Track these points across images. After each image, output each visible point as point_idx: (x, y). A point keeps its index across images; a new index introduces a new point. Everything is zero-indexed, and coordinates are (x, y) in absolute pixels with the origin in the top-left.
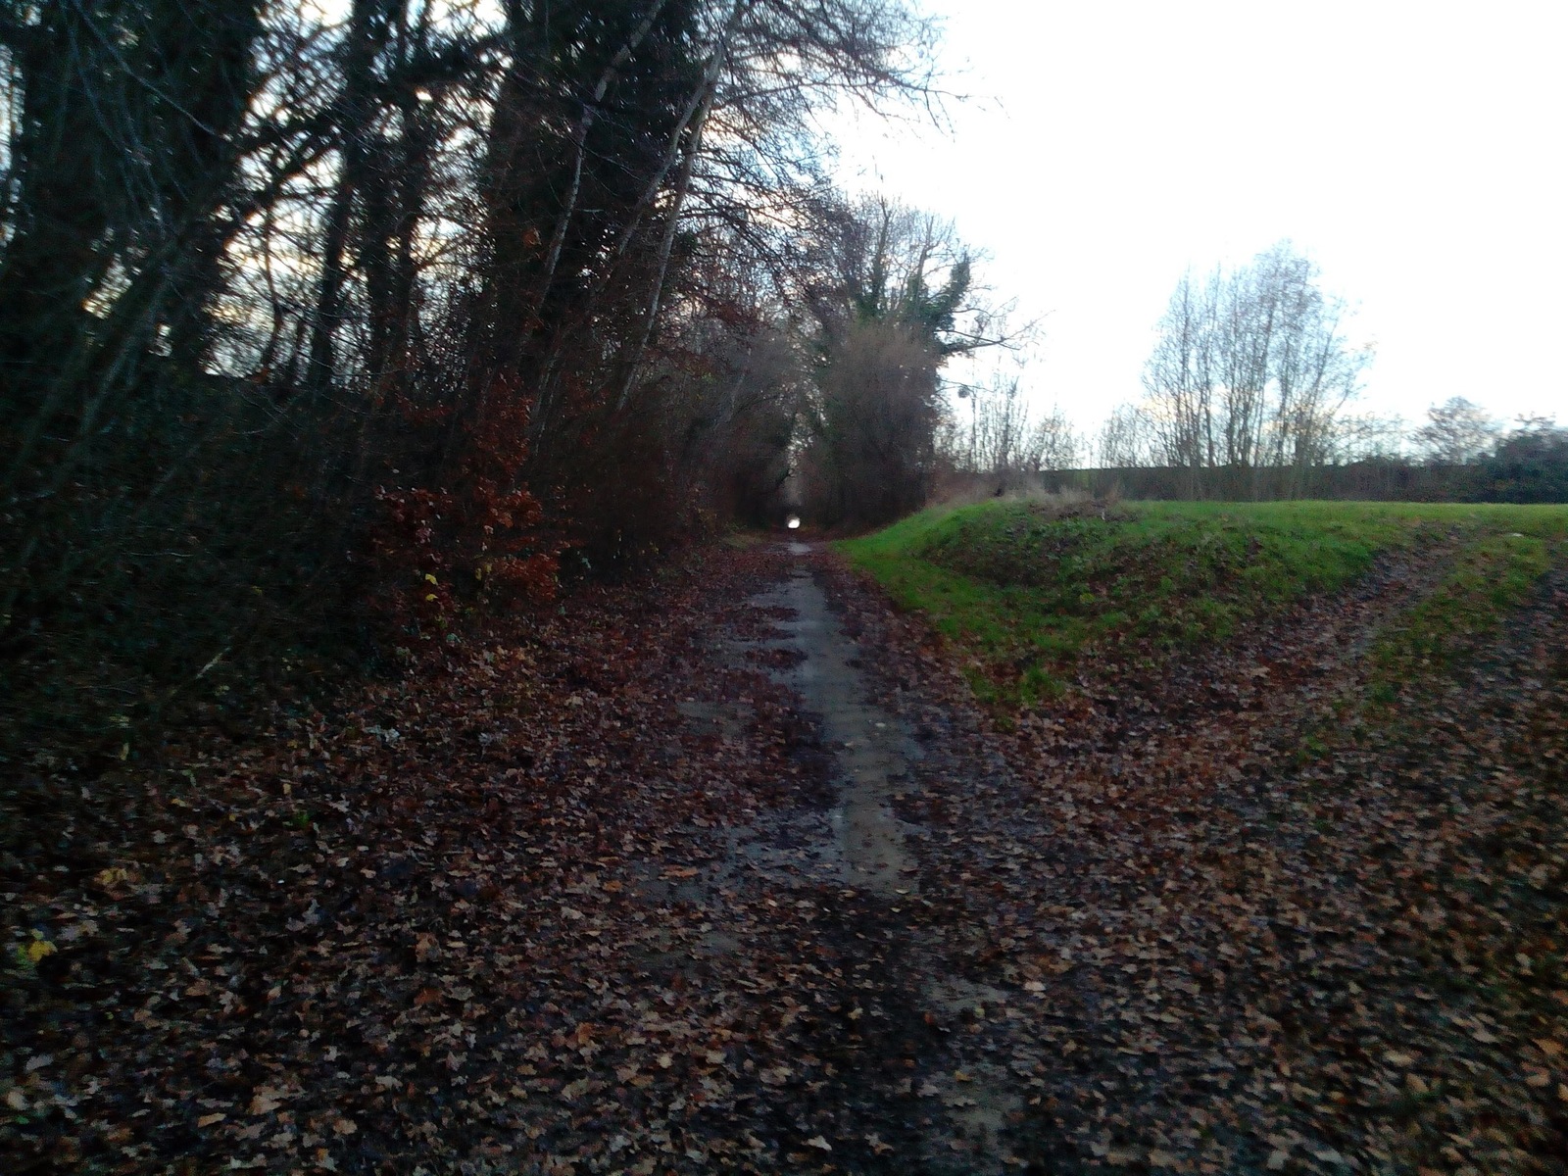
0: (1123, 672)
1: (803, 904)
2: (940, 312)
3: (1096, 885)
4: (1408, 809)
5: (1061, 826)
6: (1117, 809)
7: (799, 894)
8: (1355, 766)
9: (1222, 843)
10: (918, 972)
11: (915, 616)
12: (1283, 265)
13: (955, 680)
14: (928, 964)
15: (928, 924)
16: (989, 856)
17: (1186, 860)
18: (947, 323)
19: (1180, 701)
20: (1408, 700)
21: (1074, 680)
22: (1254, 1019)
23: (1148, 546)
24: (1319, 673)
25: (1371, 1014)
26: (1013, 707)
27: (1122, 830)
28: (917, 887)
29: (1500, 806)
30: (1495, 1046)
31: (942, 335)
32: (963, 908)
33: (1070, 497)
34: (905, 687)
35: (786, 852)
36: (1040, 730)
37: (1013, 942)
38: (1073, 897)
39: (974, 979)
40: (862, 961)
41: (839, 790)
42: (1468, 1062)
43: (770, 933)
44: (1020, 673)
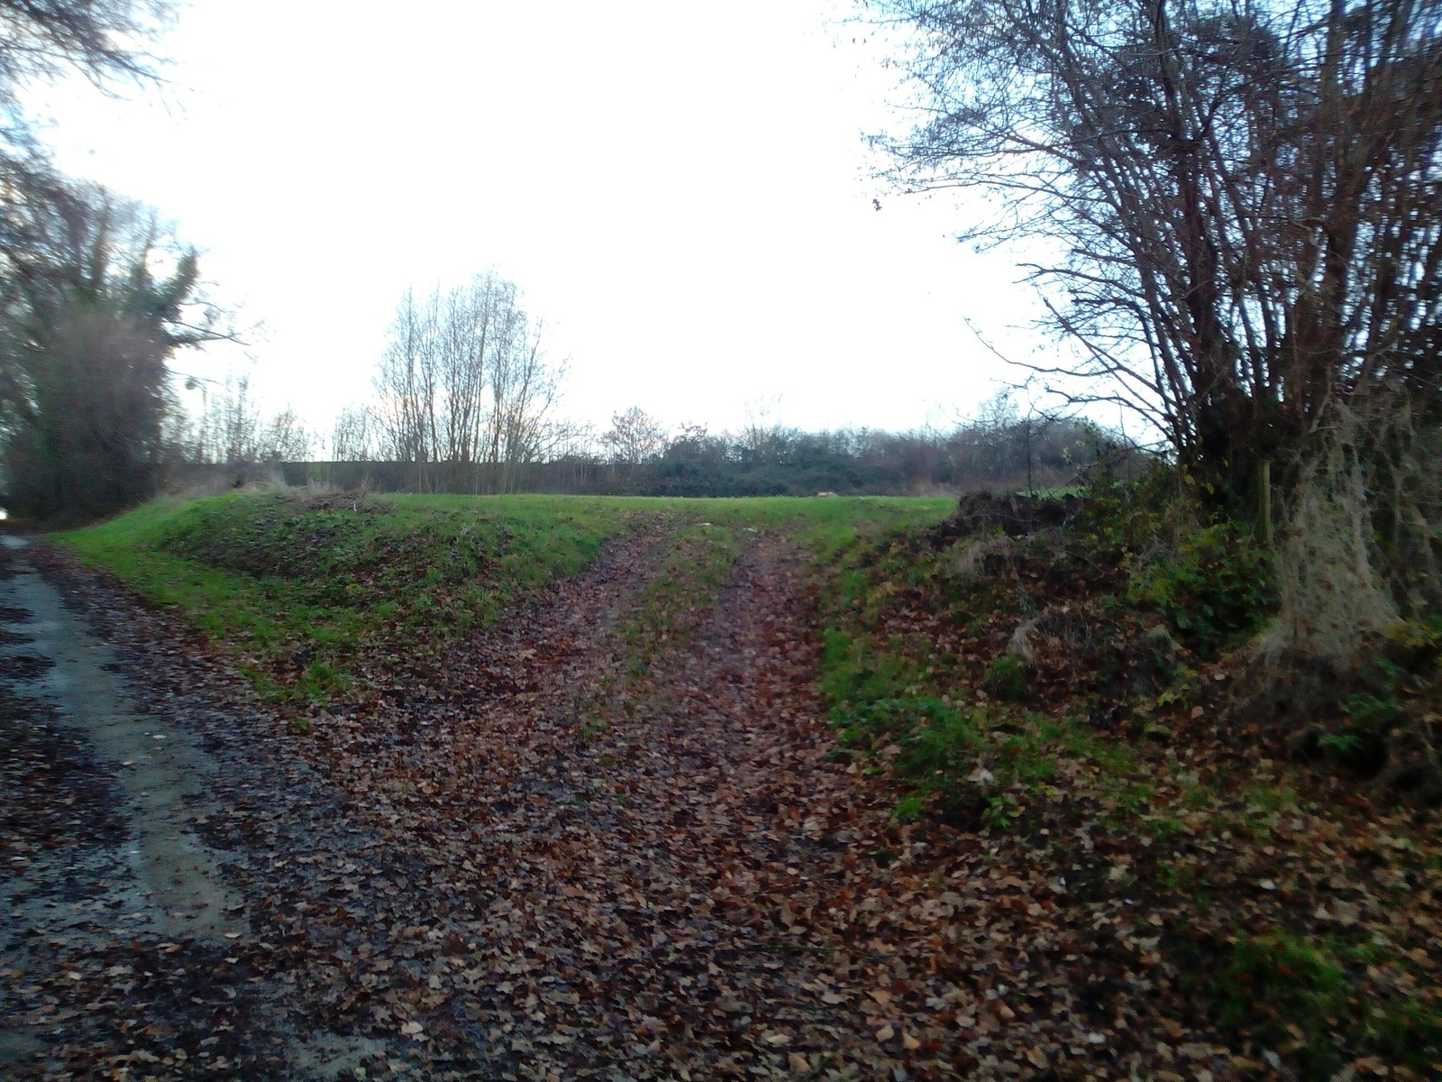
0: (404, 662)
1: (116, 970)
2: (167, 303)
3: (444, 896)
4: (687, 775)
5: (388, 834)
6: (435, 805)
7: (108, 957)
8: (632, 739)
9: (543, 830)
10: (278, 1035)
11: (169, 612)
12: (493, 286)
13: (232, 679)
14: (285, 1021)
15: (273, 972)
16: (320, 878)
17: (519, 853)
18: (173, 315)
19: (462, 687)
20: (659, 673)
21: (357, 672)
22: (639, 1021)
23: (409, 537)
24: (578, 652)
25: (735, 994)
26: (302, 706)
27: (448, 827)
28: (248, 926)
29: (761, 764)
30: (842, 1006)
31: (168, 327)
32: (308, 946)
33: (318, 489)
34: (178, 691)
35: (79, 905)
36: (335, 728)
37: (374, 977)
38: (424, 914)
39: (343, 1031)
40: (206, 1034)
41: (129, 819)
42: (829, 1028)
43: (80, 1017)
44: (300, 669)
